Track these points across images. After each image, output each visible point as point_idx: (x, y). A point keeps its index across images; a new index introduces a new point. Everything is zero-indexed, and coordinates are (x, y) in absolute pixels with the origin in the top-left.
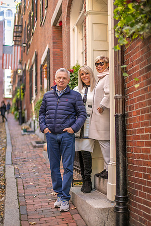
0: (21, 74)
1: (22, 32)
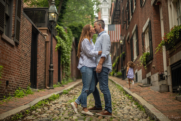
0: (123, 44)
1: (120, 15)
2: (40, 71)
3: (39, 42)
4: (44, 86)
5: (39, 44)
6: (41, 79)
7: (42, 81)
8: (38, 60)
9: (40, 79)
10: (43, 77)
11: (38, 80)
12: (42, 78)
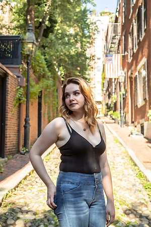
0: (123, 81)
2: (10, 130)
3: (8, 88)
4: (17, 149)
5: (8, 91)
6: (12, 142)
7: (13, 144)
8: (7, 115)
9: (10, 142)
10: (15, 138)
11: (6, 144)
12: (13, 139)
